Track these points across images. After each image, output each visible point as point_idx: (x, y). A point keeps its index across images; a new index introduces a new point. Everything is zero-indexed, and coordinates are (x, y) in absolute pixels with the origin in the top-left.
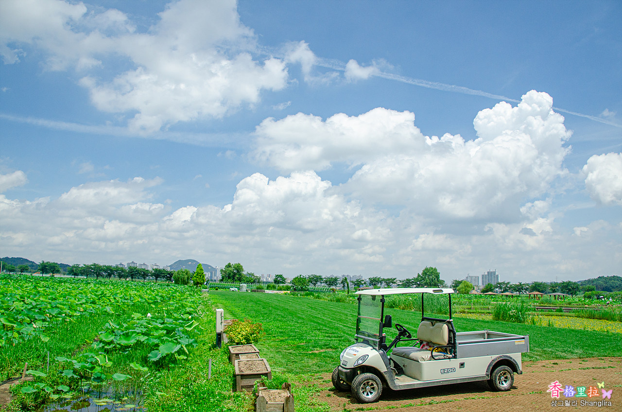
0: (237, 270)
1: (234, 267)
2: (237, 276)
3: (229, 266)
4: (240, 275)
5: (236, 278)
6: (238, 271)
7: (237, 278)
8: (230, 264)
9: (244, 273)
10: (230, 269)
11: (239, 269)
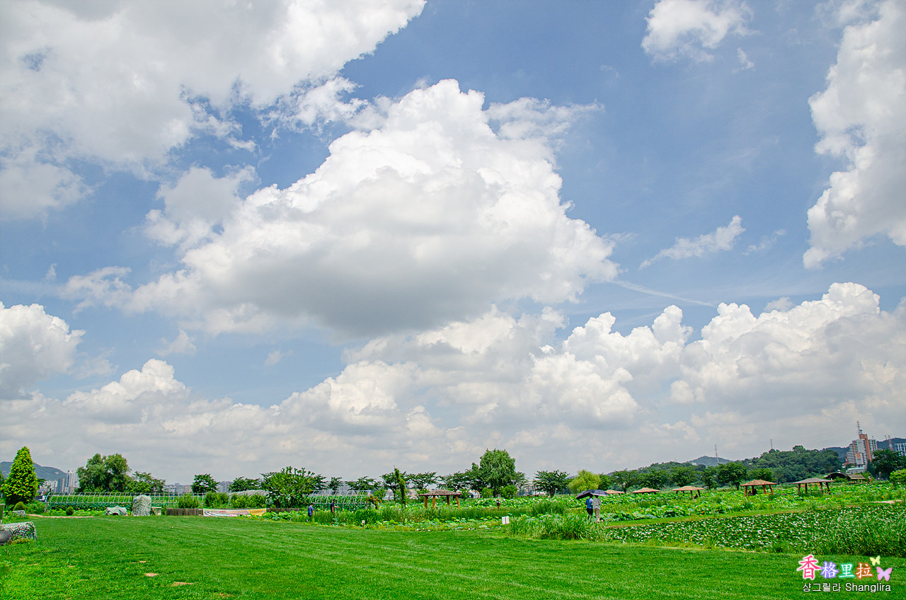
0: (114, 469)
1: (107, 464)
2: (115, 481)
3: (96, 460)
4: (121, 478)
5: (111, 485)
6: (116, 471)
7: (115, 484)
8: (97, 456)
9: (130, 474)
10: (98, 466)
11: (118, 466)
